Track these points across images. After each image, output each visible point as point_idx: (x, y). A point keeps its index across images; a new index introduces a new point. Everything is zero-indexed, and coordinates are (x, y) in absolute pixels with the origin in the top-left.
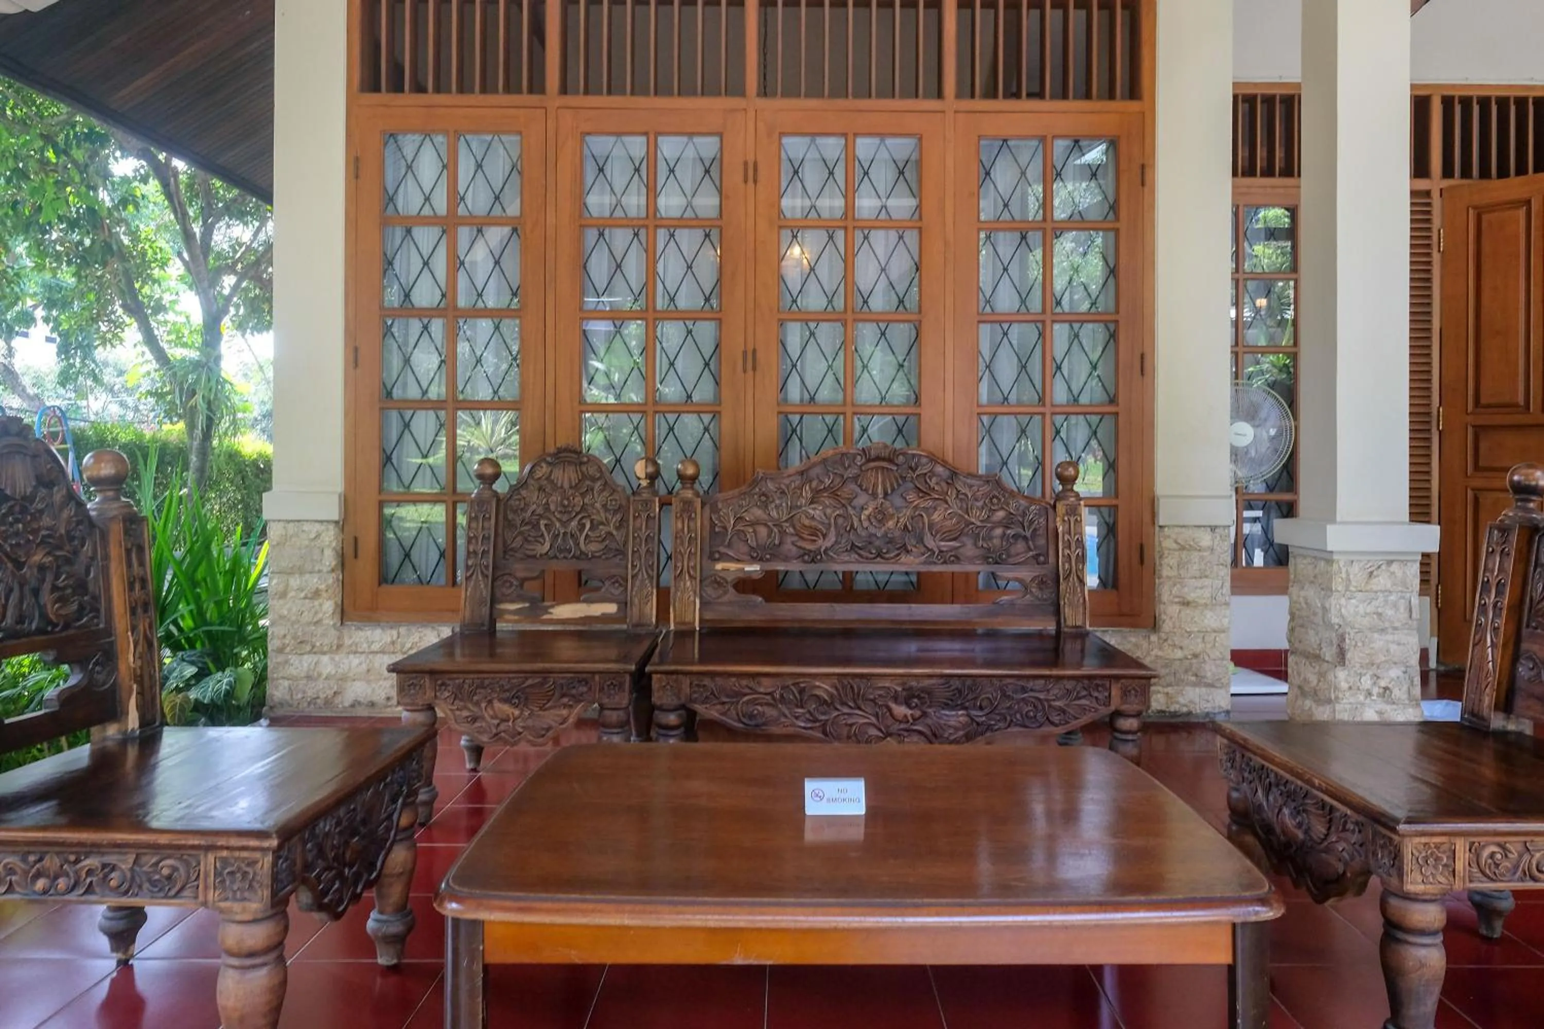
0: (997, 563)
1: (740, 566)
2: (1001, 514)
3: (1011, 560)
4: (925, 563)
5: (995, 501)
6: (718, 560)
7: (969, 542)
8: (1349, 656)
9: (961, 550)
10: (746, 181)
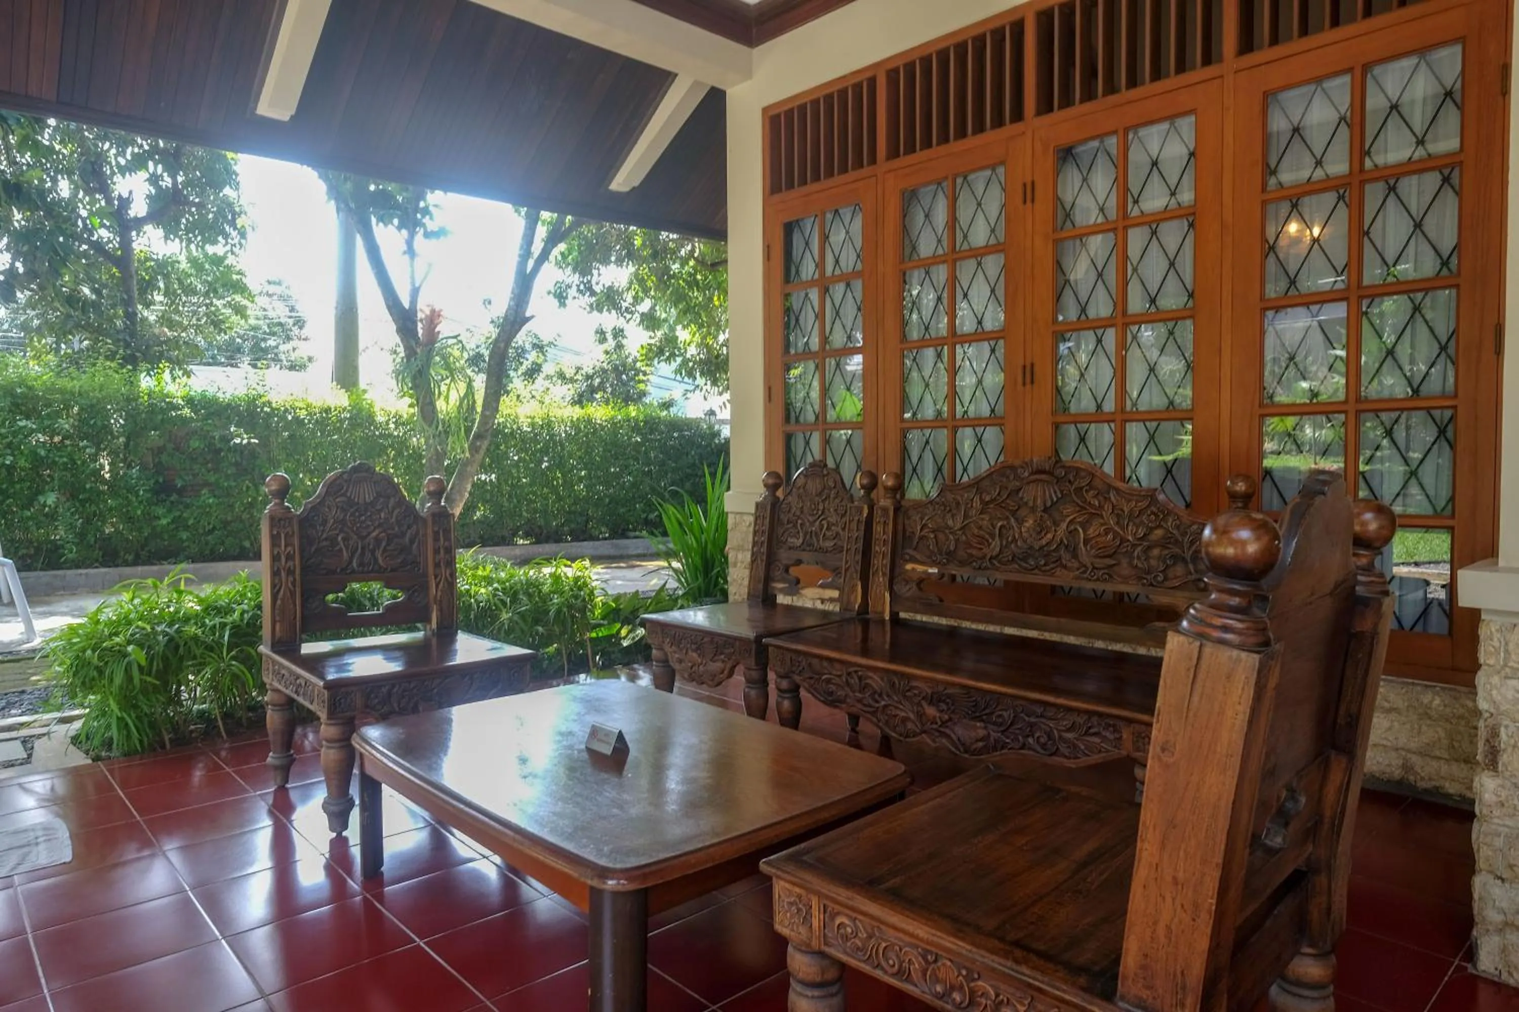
0: (1152, 585)
1: (925, 568)
2: (1159, 533)
3: (1167, 584)
4: (1077, 578)
5: (1153, 517)
6: (907, 561)
7: (1124, 562)
8: (1504, 758)
9: (1116, 568)
10: (1025, 202)
